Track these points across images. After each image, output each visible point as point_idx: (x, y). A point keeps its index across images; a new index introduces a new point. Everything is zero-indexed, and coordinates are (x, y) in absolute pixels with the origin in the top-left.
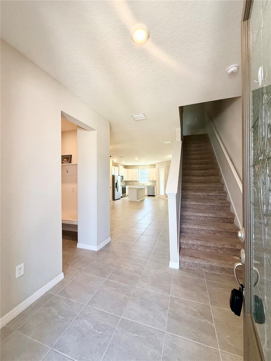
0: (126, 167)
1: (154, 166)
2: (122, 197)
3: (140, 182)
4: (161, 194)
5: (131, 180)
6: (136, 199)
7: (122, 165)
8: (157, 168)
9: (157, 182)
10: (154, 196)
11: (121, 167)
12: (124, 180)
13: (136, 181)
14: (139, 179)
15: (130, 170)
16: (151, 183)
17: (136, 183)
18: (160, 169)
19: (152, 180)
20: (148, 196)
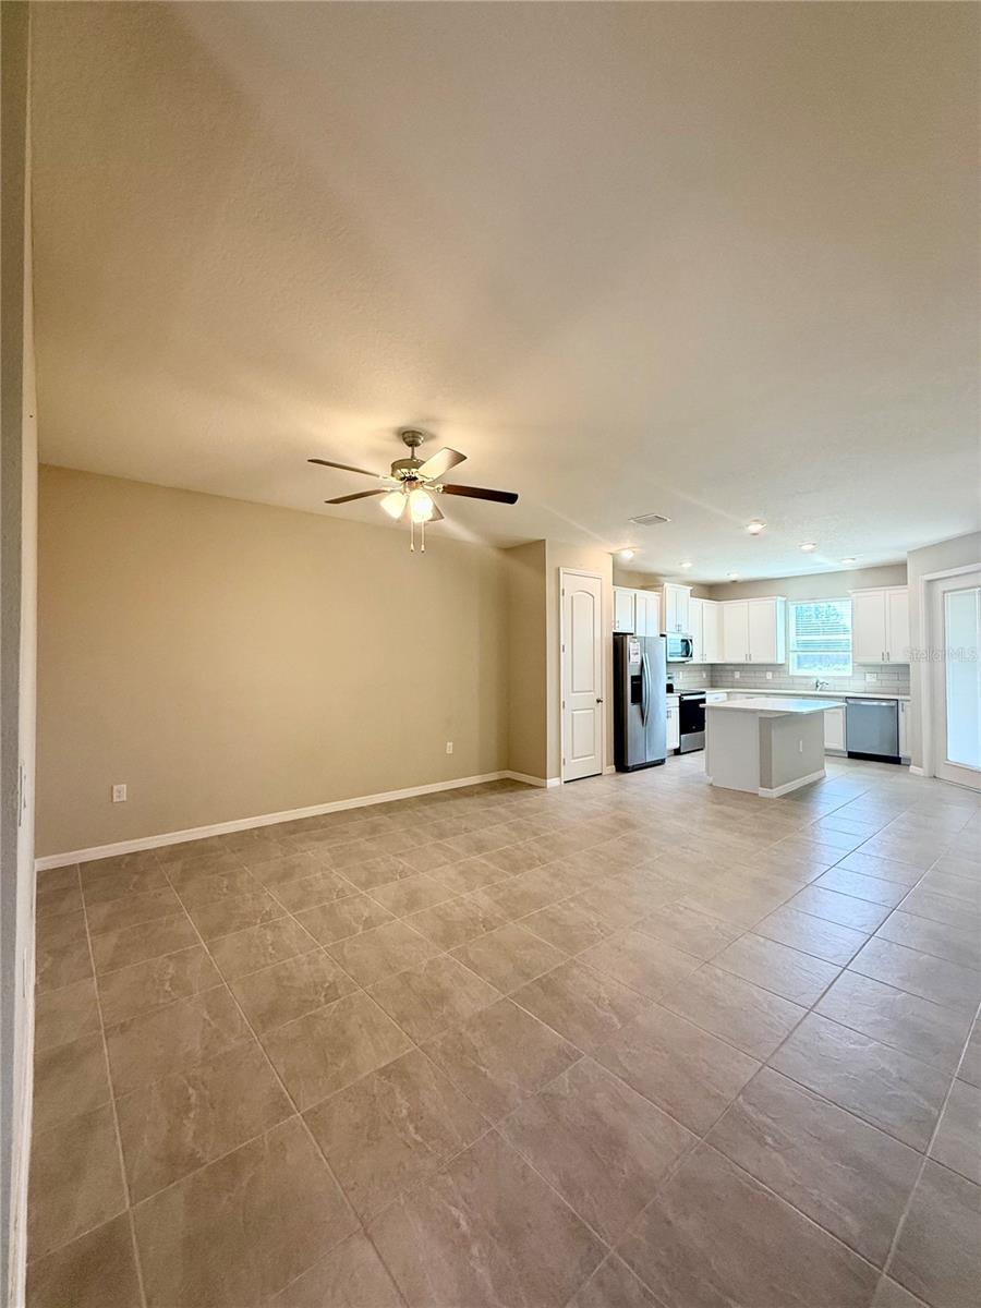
0: (713, 591)
1: (895, 572)
2: (677, 752)
3: (794, 670)
4: (952, 757)
5: (742, 660)
6: (757, 780)
7: (688, 584)
8: (921, 587)
9: (920, 674)
10: (896, 760)
11: (677, 594)
12: (696, 659)
13: (774, 667)
14: (793, 656)
15: (735, 609)
16: (871, 679)
17: (769, 675)
18: (941, 586)
19: (878, 660)
20: (852, 755)
